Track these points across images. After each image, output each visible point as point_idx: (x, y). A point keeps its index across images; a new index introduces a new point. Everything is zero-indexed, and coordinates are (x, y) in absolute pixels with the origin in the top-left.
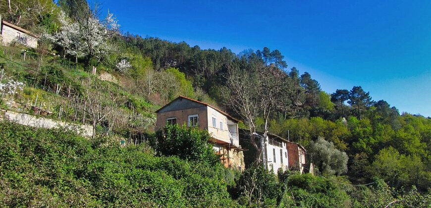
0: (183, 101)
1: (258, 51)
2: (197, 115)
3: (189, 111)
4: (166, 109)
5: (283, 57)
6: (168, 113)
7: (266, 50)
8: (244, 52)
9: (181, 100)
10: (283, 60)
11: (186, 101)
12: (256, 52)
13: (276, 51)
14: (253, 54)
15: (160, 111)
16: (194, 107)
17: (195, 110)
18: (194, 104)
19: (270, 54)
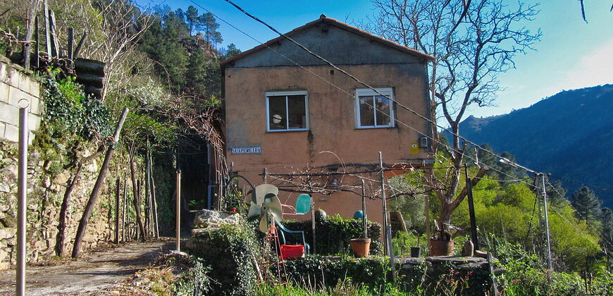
0: (334, 35)
1: (180, 10)
2: (388, 91)
3: (359, 73)
4: (264, 58)
5: (217, 26)
6: (273, 71)
7: (191, 11)
8: (155, 8)
9: (325, 31)
10: (217, 30)
11: (346, 37)
12: (176, 12)
13: (209, 14)
14: (171, 14)
15: (239, 64)
16: (375, 63)
17: (381, 73)
18: (375, 51)
19: (198, 18)
